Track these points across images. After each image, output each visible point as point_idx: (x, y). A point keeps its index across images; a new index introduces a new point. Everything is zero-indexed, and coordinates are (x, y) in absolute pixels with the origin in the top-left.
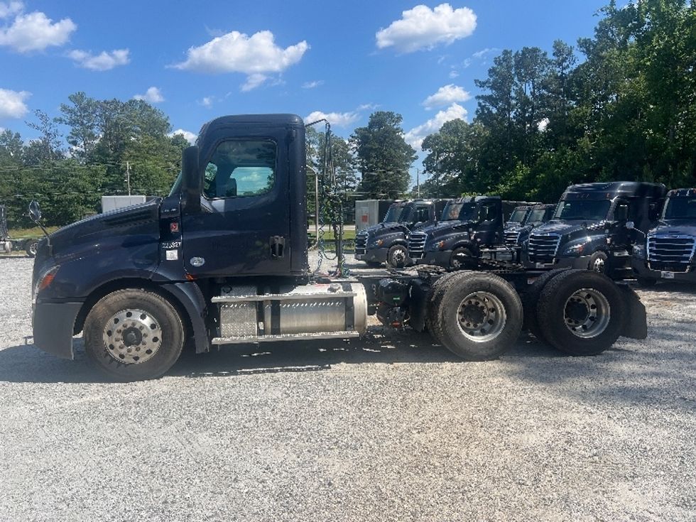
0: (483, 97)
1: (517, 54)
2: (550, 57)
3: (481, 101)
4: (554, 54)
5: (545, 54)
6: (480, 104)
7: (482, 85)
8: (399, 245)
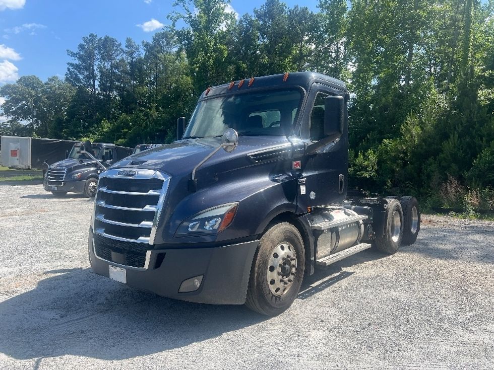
0: (72, 65)
1: (101, 39)
2: (123, 47)
3: (71, 68)
4: (126, 47)
5: (120, 45)
6: (69, 69)
7: (73, 55)
8: (93, 179)
